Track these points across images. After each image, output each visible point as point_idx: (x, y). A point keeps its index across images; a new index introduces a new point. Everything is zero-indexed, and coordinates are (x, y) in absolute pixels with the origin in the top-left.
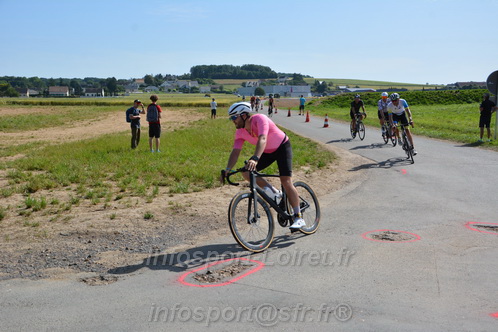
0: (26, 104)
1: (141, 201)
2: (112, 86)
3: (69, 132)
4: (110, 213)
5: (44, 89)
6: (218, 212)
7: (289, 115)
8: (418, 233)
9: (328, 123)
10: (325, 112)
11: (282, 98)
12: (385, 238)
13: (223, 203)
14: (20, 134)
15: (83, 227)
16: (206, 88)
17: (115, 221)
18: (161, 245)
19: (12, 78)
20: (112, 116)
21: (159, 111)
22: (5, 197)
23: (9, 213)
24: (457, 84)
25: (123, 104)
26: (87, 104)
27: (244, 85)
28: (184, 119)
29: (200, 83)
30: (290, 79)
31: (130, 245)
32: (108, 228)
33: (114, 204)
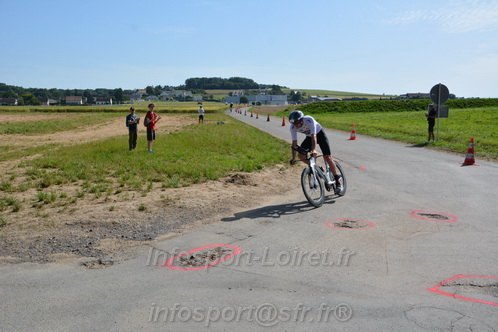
0: (46, 111)
1: (137, 194)
2: (118, 95)
3: (84, 134)
4: (110, 205)
5: (62, 98)
6: (203, 205)
7: (268, 120)
8: (372, 221)
11: (263, 105)
12: (345, 226)
13: (208, 196)
14: (39, 137)
15: (86, 218)
16: (199, 97)
17: (113, 212)
18: (153, 233)
19: (35, 89)
20: (117, 121)
22: (22, 191)
23: (24, 205)
24: (407, 95)
25: (127, 111)
26: (97, 111)
27: (230, 94)
28: (179, 124)
29: (194, 93)
30: (270, 89)
31: (126, 233)
32: (107, 218)
33: (114, 197)
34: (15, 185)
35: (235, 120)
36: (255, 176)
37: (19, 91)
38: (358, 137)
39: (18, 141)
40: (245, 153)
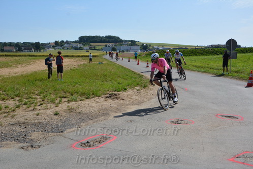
1: (53, 105)
2: (38, 46)
3: (15, 70)
4: (36, 112)
5: (2, 47)
6: (93, 111)
7: (129, 61)
8: (193, 120)
9: (149, 65)
10: (147, 60)
11: (125, 52)
12: (177, 123)
13: (95, 106)
15: (22, 120)
16: (87, 47)
17: (39, 116)
18: (63, 128)
20: (38, 62)
21: (62, 59)
24: (212, 46)
25: (43, 56)
26: (25, 56)
27: (106, 46)
28: (75, 63)
29: (84, 45)
30: (130, 43)
31: (47, 129)
32: (35, 120)
33: (39, 107)
35: (109, 61)
36: (123, 94)
40: (116, 81)
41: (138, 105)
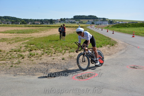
0: (29, 26)
1: (61, 54)
2: (51, 21)
3: (40, 34)
4: (53, 57)
5: (33, 22)
7: (102, 30)
9: (114, 32)
10: (113, 29)
11: (99, 25)
12: (134, 68)
14: (27, 35)
15: (45, 61)
16: (78, 22)
17: (54, 60)
18: (67, 67)
19: (25, 19)
20: (52, 30)
22: (24, 52)
23: (25, 57)
26: (45, 26)
27: (88, 21)
28: (72, 31)
29: (76, 21)
30: (102, 19)
31: (58, 67)
32: (52, 62)
33: (53, 55)
34: (22, 50)
35: (90, 30)
36: (100, 49)
37: (20, 20)
38: (135, 36)
39: (21, 36)
41: (109, 56)
